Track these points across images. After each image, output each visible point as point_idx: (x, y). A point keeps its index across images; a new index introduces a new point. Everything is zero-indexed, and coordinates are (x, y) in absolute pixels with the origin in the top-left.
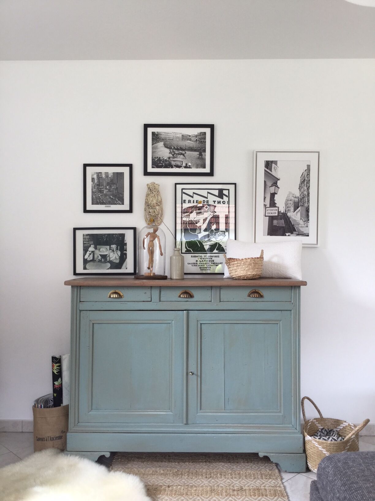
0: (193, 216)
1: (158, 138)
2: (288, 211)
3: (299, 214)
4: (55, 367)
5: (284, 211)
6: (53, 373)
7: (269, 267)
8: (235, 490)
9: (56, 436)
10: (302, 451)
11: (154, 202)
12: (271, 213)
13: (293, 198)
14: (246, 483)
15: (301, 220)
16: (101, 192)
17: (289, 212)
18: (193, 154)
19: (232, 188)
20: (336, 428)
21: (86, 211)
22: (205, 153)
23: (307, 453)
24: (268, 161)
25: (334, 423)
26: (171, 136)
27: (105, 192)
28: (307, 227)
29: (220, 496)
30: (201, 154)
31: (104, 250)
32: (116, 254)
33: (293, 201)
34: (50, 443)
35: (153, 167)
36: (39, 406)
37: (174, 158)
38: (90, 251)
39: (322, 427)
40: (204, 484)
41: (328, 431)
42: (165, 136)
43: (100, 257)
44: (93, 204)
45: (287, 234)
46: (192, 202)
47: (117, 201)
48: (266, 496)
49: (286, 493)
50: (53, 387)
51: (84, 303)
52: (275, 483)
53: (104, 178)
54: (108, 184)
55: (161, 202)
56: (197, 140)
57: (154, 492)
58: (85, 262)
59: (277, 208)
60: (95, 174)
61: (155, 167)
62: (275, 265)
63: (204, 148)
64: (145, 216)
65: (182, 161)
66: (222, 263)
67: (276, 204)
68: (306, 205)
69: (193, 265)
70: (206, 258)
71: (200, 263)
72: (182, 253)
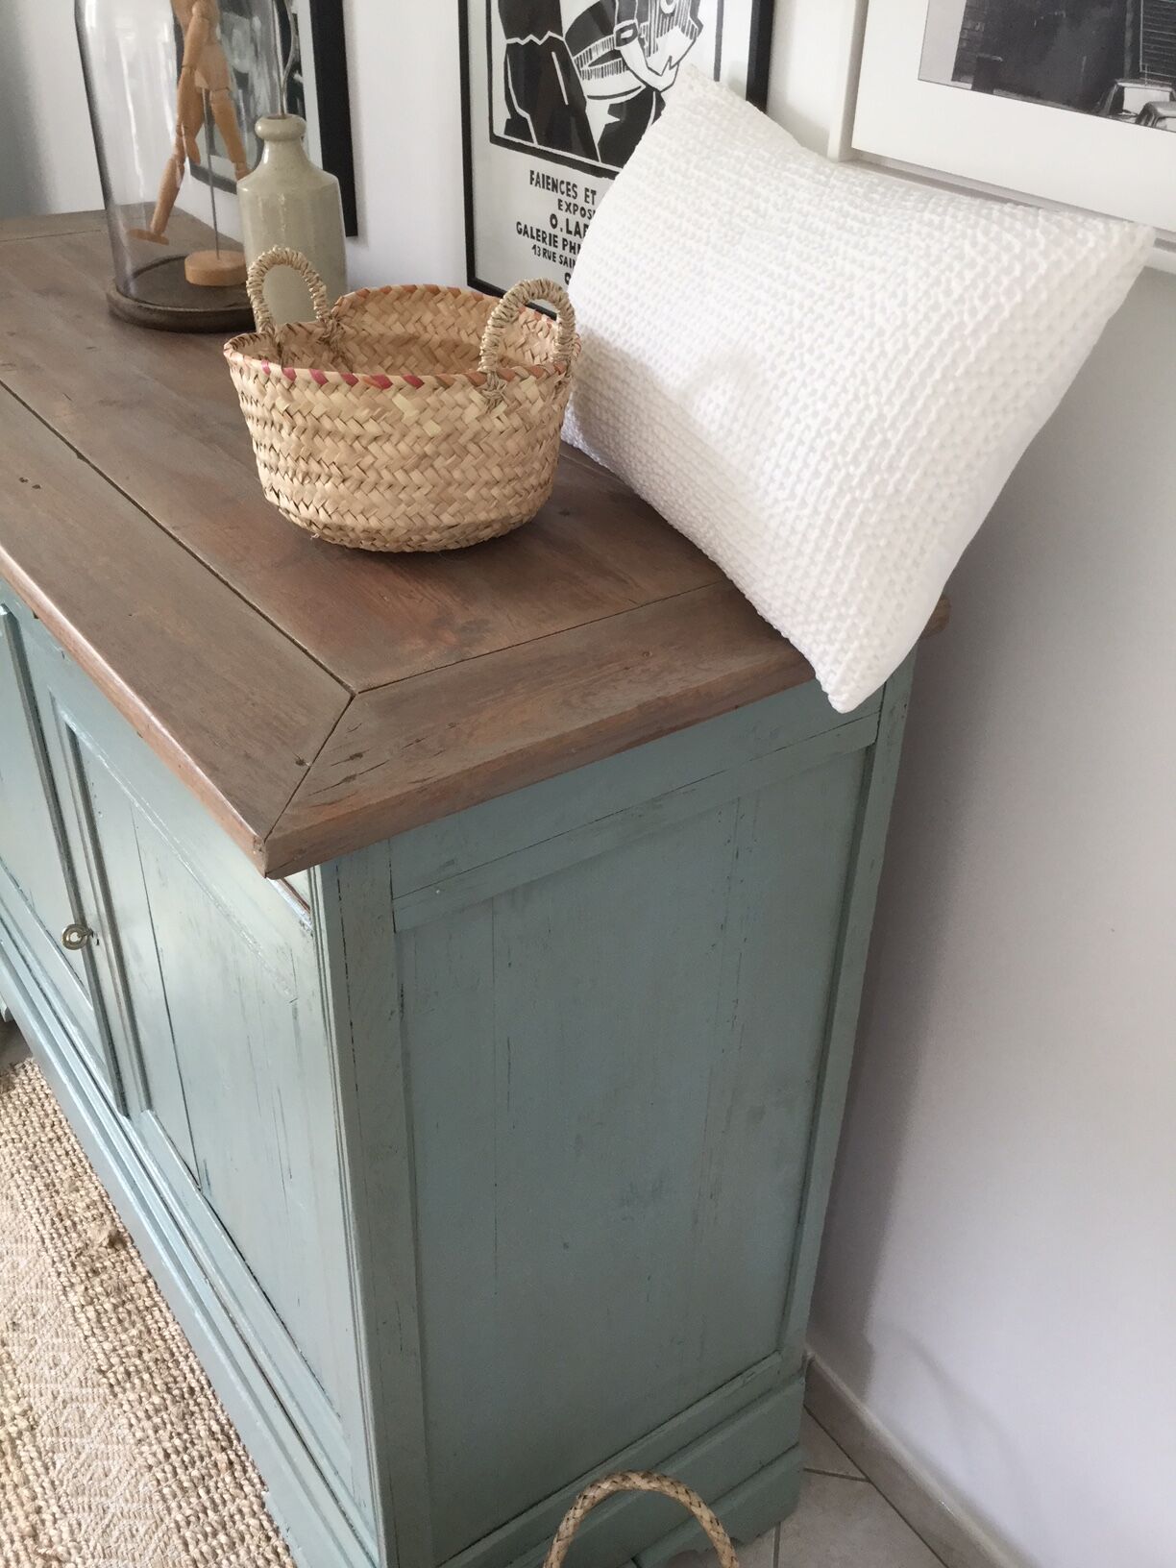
69: (538, 244)
70: (592, 208)
71: (568, 238)
72: (493, 139)
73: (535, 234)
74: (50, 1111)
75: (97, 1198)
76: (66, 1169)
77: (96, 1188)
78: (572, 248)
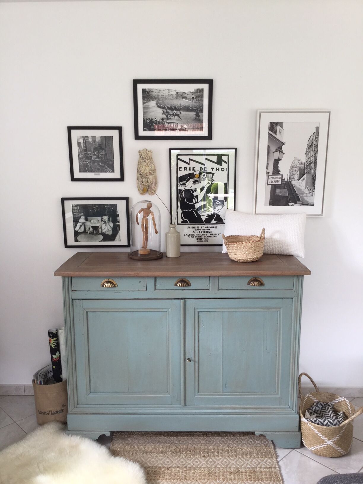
0: (190, 185)
1: (150, 95)
2: (292, 179)
3: (304, 182)
4: (52, 342)
5: (288, 179)
6: (51, 347)
7: (270, 243)
8: (232, 473)
9: (57, 410)
10: (297, 429)
11: (147, 172)
12: (273, 182)
13: (298, 165)
14: (242, 463)
15: (306, 188)
16: (88, 158)
17: (294, 180)
18: (188, 114)
19: (232, 152)
20: (331, 401)
21: (73, 179)
22: (202, 113)
23: (302, 432)
24: (273, 123)
25: (329, 397)
26: (164, 94)
27: (93, 159)
28: (312, 196)
29: (218, 481)
30: (197, 115)
31: (95, 221)
32: (108, 225)
33: (299, 168)
34: (52, 417)
35: (144, 130)
36: (39, 382)
37: (168, 119)
38: (80, 223)
39: (318, 401)
40: (202, 465)
41: (323, 405)
42: (158, 94)
43: (91, 229)
44: (80, 172)
45: (290, 204)
46: (188, 169)
47: (106, 169)
48: (262, 480)
49: (282, 476)
50: (52, 360)
51: (76, 292)
52: (270, 463)
53: (91, 142)
54: (96, 149)
55: (154, 170)
56: (193, 98)
57: (154, 476)
58: (76, 234)
59: (281, 176)
60: (81, 138)
61: (147, 130)
62: (276, 242)
63: (201, 108)
64: (138, 185)
65: (177, 123)
66: (220, 234)
67: (280, 171)
68: (312, 172)
70: (203, 229)
71: (197, 234)
72: (178, 224)
73: (189, 235)
78: (198, 235)
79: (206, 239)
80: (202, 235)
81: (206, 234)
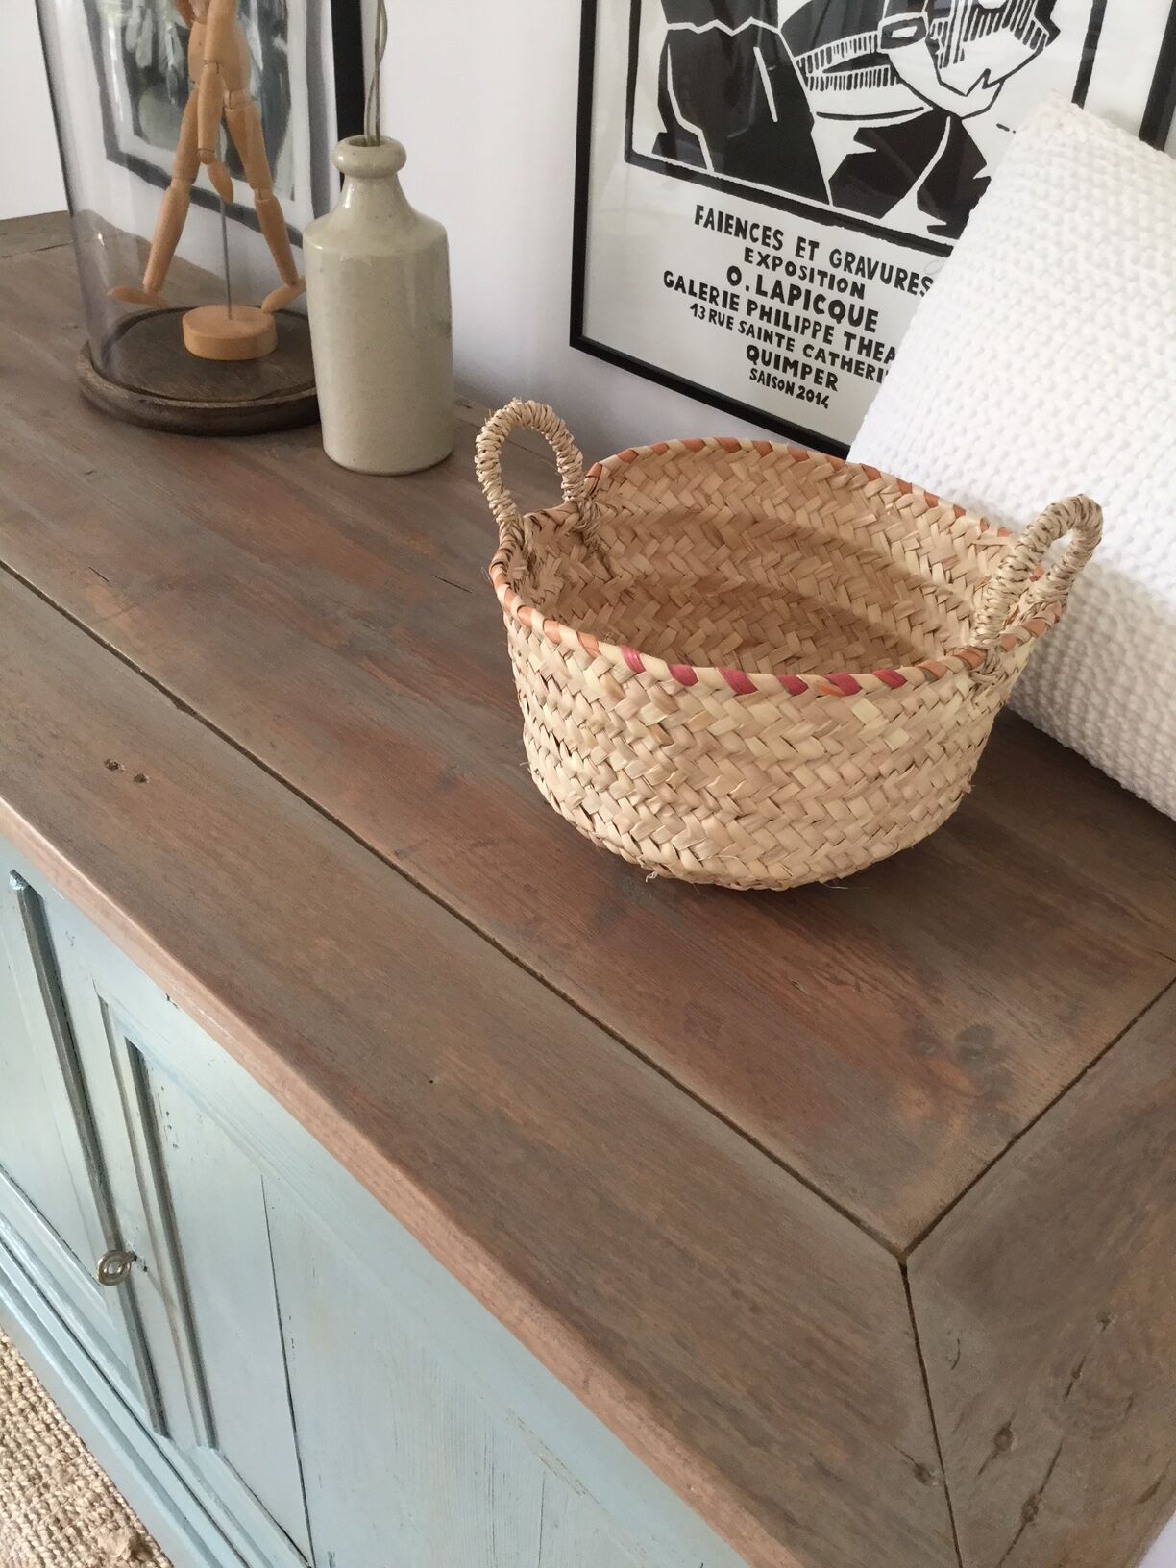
69: (700, 302)
70: (809, 264)
71: (760, 300)
72: (631, 156)
73: (697, 289)
74: (14, 1369)
75: (100, 1490)
76: (51, 1450)
77: (97, 1475)
78: (765, 314)
79: (816, 381)
80: (791, 321)
81: (829, 328)
